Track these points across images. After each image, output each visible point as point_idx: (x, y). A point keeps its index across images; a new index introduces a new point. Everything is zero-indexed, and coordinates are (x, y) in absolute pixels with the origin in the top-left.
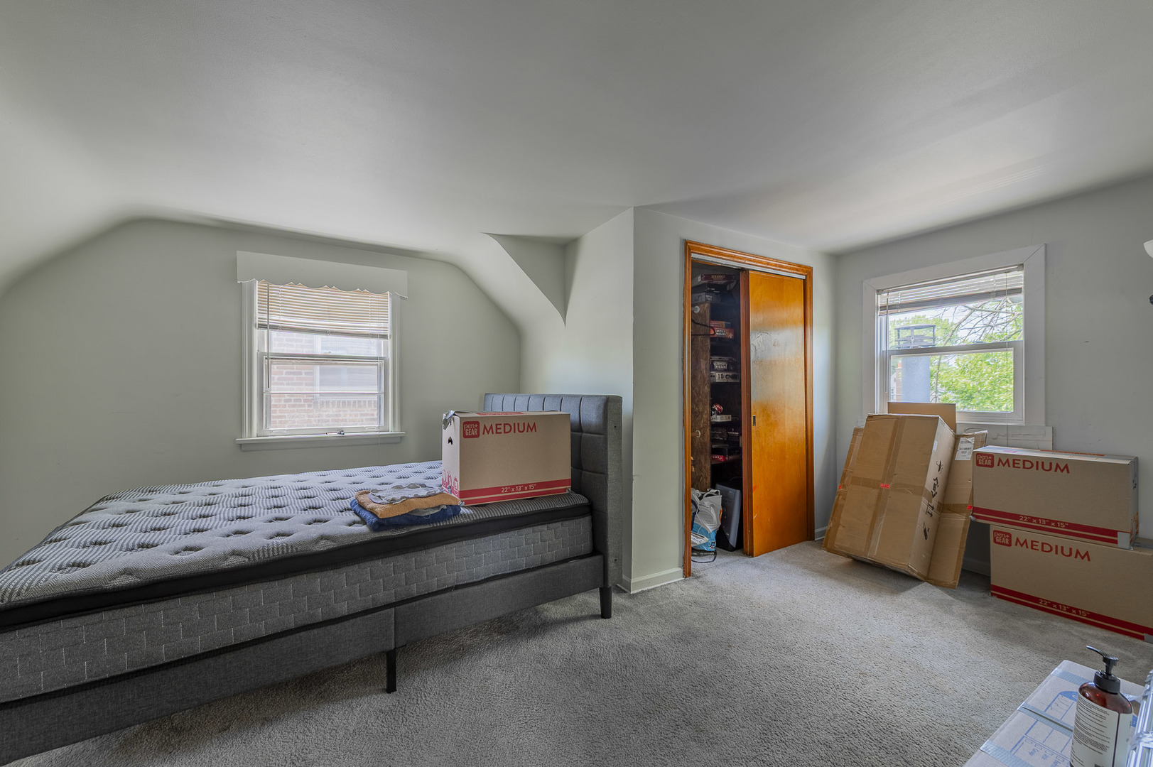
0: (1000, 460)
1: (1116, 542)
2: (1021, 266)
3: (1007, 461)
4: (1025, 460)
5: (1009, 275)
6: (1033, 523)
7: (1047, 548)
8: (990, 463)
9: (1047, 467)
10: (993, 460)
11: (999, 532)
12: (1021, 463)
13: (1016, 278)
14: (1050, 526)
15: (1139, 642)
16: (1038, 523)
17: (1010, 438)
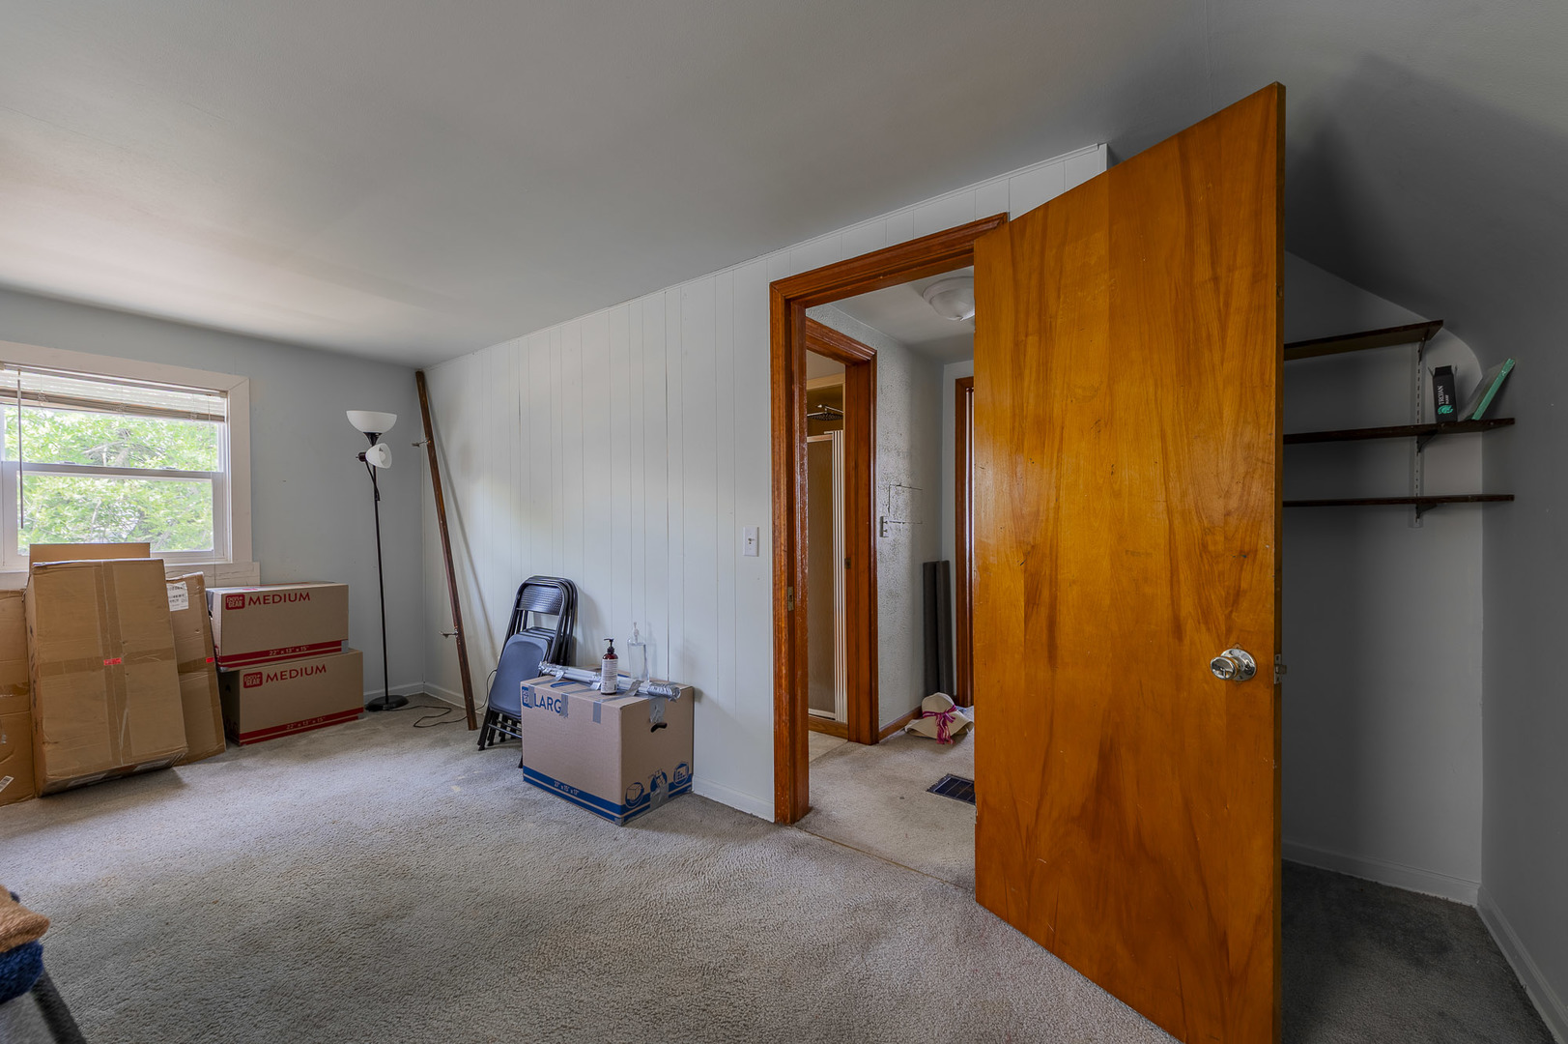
0: (251, 599)
1: (340, 650)
2: (224, 393)
3: (258, 599)
4: (275, 594)
5: (212, 399)
6: (282, 654)
7: (294, 674)
8: (241, 605)
9: (293, 598)
10: (243, 600)
11: (249, 675)
12: (271, 598)
13: (219, 405)
14: (296, 652)
15: (357, 721)
16: (285, 653)
17: (217, 578)
